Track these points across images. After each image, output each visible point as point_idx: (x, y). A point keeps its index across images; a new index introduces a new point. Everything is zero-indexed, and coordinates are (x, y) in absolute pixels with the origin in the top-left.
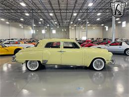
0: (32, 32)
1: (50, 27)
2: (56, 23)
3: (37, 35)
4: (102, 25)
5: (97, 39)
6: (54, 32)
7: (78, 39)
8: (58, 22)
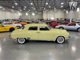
0: (20, 14)
1: (31, 11)
2: (35, 9)
3: (23, 16)
4: (64, 10)
5: (61, 19)
6: (33, 14)
7: (49, 20)
8: (36, 8)
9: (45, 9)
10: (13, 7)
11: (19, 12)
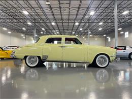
8: (60, 32)
9: (74, 33)
10: (24, 29)
11: (32, 39)
